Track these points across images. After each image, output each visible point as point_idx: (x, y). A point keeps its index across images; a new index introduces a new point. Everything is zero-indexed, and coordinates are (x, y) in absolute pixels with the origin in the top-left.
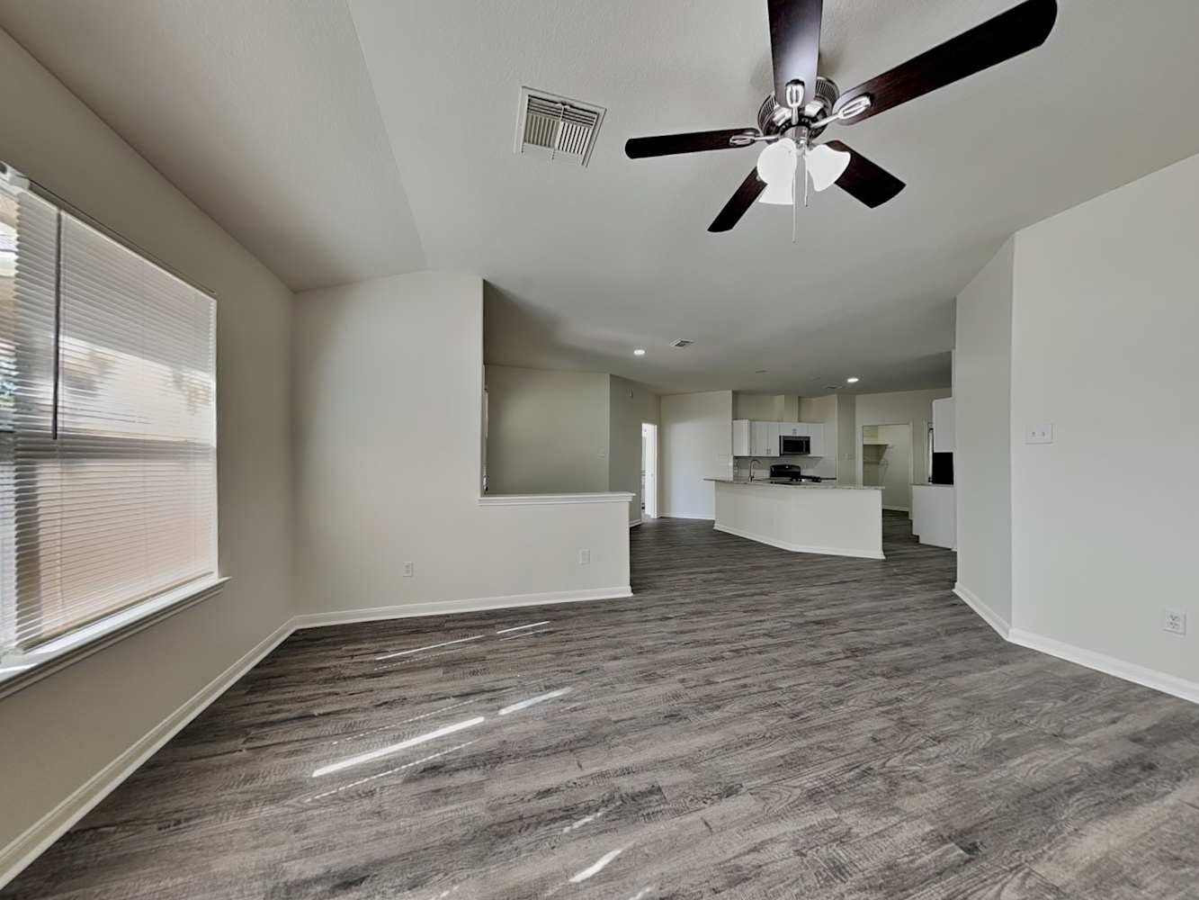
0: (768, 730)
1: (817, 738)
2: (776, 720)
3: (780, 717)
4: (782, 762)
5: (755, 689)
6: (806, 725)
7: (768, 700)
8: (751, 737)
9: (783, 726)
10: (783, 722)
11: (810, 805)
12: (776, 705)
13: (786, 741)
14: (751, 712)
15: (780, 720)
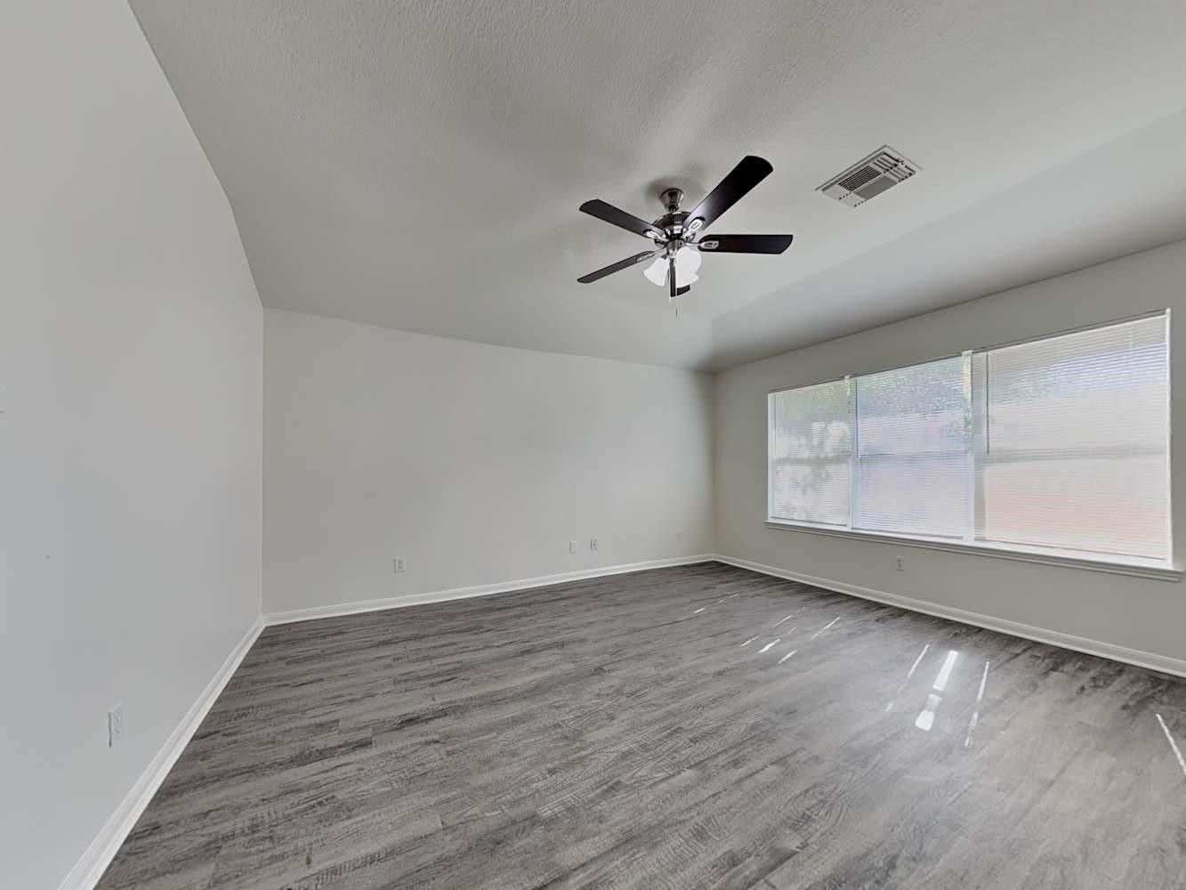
0: (701, 713)
1: (659, 713)
2: (695, 723)
3: (692, 727)
4: (689, 693)
5: (721, 760)
6: (666, 723)
7: (703, 746)
8: (714, 705)
9: (688, 719)
10: (688, 722)
11: (672, 675)
12: (694, 741)
13: (686, 707)
14: (718, 727)
15: (691, 723)
